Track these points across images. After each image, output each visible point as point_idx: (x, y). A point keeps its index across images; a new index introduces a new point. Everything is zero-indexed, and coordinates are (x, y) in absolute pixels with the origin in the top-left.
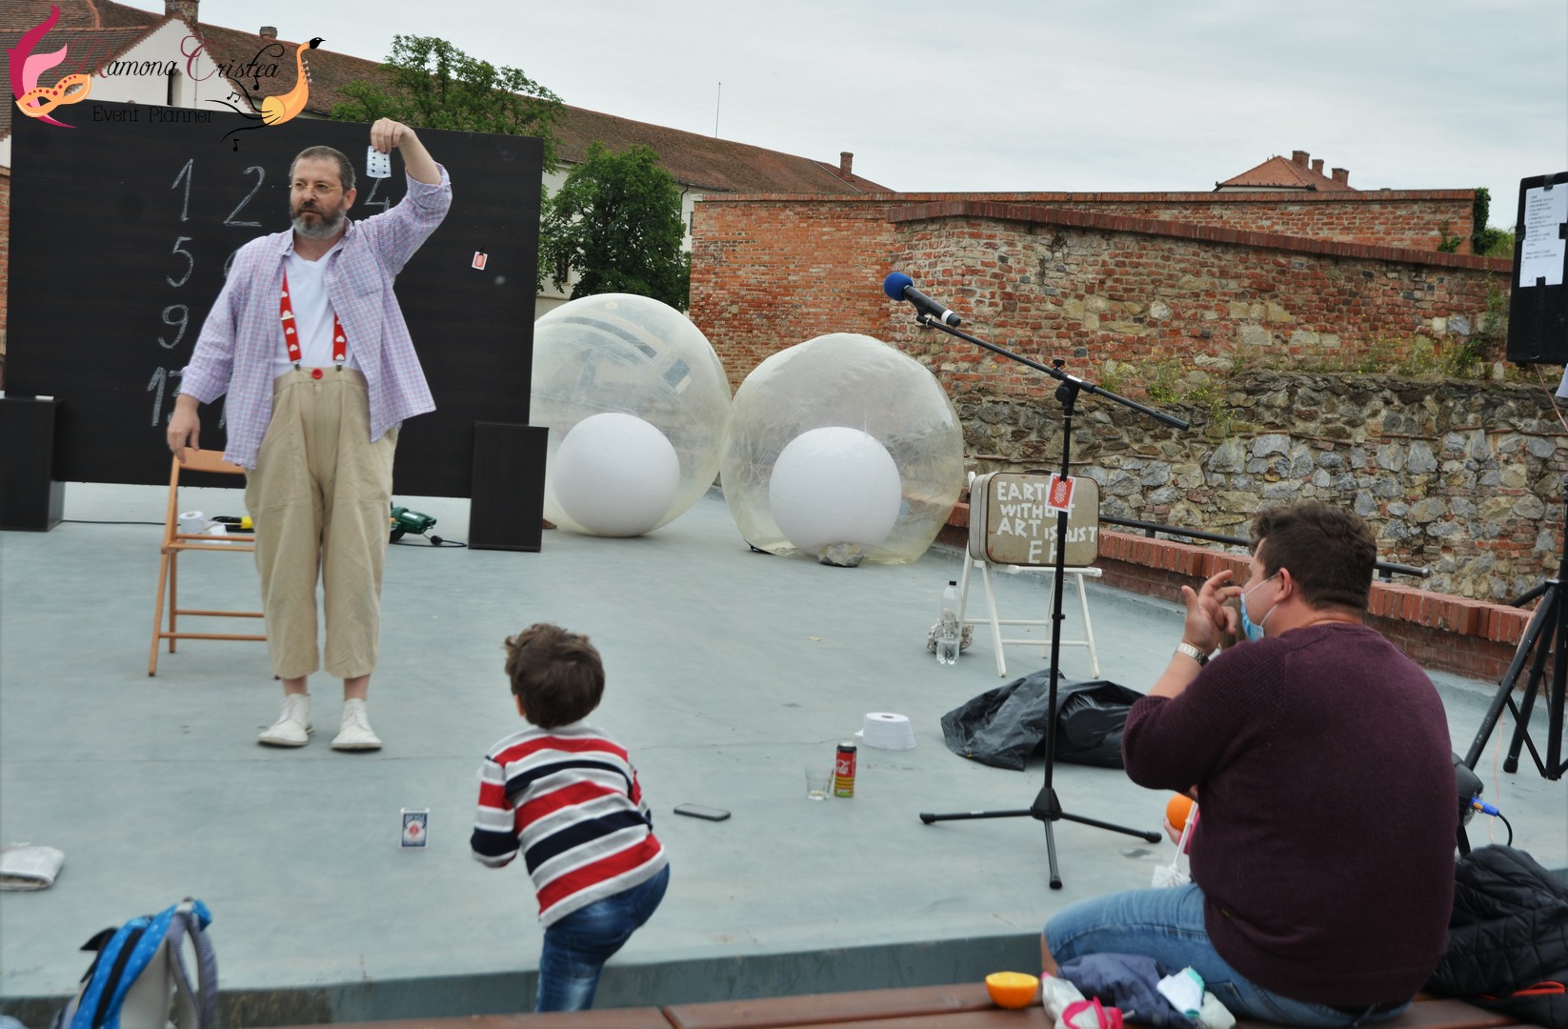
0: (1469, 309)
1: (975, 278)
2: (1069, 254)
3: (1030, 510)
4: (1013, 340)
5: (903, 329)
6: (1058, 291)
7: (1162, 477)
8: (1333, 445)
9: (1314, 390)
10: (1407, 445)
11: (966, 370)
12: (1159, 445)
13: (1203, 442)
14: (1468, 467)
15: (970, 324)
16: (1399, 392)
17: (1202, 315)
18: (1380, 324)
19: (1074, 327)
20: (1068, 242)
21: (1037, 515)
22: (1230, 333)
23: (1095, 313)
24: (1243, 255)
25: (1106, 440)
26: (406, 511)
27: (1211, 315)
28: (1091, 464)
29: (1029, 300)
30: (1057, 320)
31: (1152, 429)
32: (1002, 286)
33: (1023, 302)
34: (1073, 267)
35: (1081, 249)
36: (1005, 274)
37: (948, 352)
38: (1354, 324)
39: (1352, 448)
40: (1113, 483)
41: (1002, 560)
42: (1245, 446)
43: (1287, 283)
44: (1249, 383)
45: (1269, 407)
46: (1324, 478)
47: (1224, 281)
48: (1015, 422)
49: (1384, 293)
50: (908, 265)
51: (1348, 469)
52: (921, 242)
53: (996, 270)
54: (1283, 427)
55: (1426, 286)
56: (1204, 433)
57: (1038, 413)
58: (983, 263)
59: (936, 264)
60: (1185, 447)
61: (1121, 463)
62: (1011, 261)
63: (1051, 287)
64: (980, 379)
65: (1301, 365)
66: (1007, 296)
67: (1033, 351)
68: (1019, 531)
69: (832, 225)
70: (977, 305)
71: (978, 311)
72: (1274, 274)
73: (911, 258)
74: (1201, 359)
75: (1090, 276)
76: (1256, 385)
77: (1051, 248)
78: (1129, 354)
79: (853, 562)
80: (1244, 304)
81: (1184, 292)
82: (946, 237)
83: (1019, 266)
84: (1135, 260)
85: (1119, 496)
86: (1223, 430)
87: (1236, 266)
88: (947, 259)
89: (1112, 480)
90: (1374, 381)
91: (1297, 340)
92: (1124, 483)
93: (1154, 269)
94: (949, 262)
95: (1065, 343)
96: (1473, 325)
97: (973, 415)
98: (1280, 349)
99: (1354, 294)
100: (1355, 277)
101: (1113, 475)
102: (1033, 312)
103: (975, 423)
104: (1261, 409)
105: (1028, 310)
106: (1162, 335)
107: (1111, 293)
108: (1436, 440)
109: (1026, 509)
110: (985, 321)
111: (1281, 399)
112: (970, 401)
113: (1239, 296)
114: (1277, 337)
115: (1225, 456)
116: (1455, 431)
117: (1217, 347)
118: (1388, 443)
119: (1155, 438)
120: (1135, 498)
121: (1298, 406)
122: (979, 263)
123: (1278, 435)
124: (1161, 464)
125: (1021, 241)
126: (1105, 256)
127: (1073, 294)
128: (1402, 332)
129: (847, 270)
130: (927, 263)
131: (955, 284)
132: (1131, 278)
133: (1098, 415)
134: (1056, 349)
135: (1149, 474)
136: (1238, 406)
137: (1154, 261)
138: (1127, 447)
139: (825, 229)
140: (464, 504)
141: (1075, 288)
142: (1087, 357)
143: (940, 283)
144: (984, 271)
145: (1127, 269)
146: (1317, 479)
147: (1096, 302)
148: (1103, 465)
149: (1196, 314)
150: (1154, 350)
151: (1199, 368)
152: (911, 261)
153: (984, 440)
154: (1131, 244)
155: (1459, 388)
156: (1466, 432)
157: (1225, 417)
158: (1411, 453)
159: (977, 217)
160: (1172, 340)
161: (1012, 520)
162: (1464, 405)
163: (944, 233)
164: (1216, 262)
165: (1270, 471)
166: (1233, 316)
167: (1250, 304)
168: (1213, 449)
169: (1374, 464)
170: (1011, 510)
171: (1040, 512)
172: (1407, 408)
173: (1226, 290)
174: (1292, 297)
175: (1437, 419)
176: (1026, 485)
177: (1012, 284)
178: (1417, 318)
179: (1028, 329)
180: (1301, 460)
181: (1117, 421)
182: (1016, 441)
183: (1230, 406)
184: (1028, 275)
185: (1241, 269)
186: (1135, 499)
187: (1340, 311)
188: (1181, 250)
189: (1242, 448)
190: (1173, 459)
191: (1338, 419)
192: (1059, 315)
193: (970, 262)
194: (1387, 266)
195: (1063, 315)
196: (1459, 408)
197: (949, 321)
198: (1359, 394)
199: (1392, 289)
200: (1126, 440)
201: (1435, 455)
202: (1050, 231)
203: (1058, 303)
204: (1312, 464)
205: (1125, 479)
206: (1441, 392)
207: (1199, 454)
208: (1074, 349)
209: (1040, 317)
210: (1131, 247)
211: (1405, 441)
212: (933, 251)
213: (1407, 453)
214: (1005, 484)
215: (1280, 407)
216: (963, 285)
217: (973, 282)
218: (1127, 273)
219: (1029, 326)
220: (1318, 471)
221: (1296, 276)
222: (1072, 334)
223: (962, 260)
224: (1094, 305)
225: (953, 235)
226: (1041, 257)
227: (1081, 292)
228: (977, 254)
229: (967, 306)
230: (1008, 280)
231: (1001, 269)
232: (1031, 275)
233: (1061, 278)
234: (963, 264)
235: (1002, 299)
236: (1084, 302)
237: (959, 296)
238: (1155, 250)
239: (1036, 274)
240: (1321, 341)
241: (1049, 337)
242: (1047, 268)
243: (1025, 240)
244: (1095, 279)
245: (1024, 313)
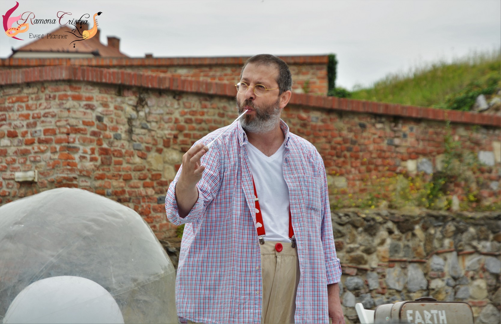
0: (431, 153)
1: (78, 136)
4: (110, 191)
6: (143, 146)
8: (355, 271)
10: (404, 268)
14: (448, 284)
15: (75, 178)
16: (397, 223)
18: (372, 167)
19: (157, 177)
20: (149, 103)
23: (171, 164)
29: (121, 155)
30: (144, 172)
32: (100, 143)
33: (117, 157)
34: (154, 124)
35: (159, 109)
36: (102, 132)
38: (355, 167)
39: (369, 272)
46: (350, 299)
49: (374, 142)
51: (367, 290)
52: (16, 104)
53: (94, 129)
55: (401, 134)
58: (84, 123)
59: (35, 124)
62: (106, 121)
63: (138, 143)
66: (104, 152)
70: (81, 161)
71: (82, 166)
75: (166, 132)
77: (136, 108)
82: (46, 99)
83: (112, 125)
84: (199, 117)
88: (49, 119)
90: (379, 214)
94: (51, 122)
95: (150, 192)
96: (434, 166)
99: (354, 142)
100: (354, 128)
102: (125, 165)
105: (120, 163)
107: (183, 146)
108: (424, 263)
116: (438, 254)
118: (392, 267)
122: (81, 122)
125: (113, 101)
126: (177, 115)
127: (154, 148)
128: (388, 173)
131: (59, 142)
134: (143, 197)
141: (155, 144)
143: (40, 142)
144: (85, 130)
145: (194, 125)
146: (346, 301)
147: (172, 155)
154: (195, 103)
155: (437, 218)
156: (445, 254)
158: (409, 274)
159: (78, 82)
162: (441, 232)
163: (43, 96)
169: (384, 286)
172: (404, 236)
175: (425, 245)
176: (426, 312)
177: (107, 141)
178: (398, 161)
184: (119, 132)
187: (345, 156)
191: (358, 248)
192: (145, 167)
193: (73, 122)
194: (375, 118)
195: (147, 167)
196: (439, 235)
198: (371, 226)
199: (380, 137)
201: (425, 275)
202: (134, 93)
203: (143, 157)
206: (425, 222)
208: (157, 196)
209: (130, 169)
210: (196, 106)
211: (404, 264)
212: (31, 113)
213: (406, 274)
214: (411, 311)
216: (68, 143)
217: (76, 139)
218: (194, 129)
219: (122, 177)
220: (346, 294)
221: (314, 128)
222: (155, 184)
223: (66, 121)
224: (170, 158)
225: (54, 97)
226: (129, 116)
227: (160, 146)
228: (79, 115)
229: (74, 161)
230: (104, 137)
231: (98, 127)
232: (122, 132)
233: (144, 135)
234: (68, 124)
235: (100, 154)
236: (162, 155)
237: (67, 152)
238: (213, 108)
239: (126, 131)
240: (334, 182)
241: (138, 187)
242: (134, 126)
243: (115, 101)
244: (170, 134)
245: (117, 166)
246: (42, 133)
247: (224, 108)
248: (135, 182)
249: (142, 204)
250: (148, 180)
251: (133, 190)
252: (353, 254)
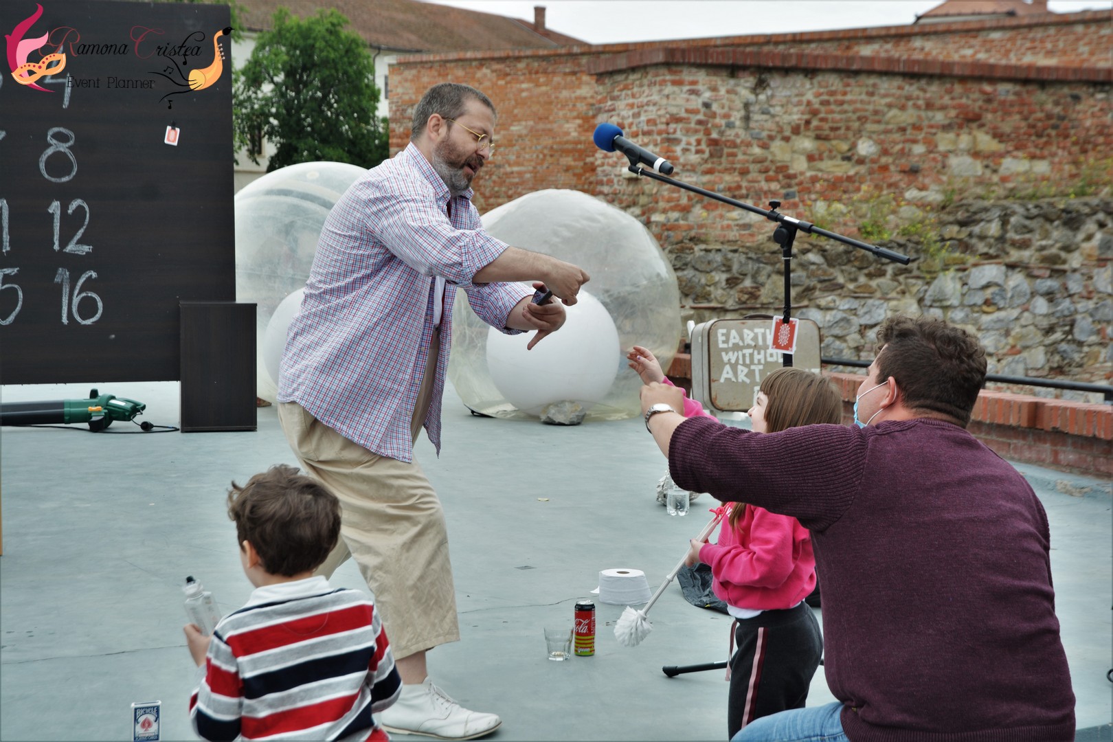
1: (680, 126)
2: (773, 96)
3: (751, 355)
4: (722, 186)
5: (610, 182)
6: (764, 134)
7: (879, 315)
8: (1048, 273)
9: (1028, 218)
11: (677, 220)
12: (874, 283)
13: (918, 277)
16: (1110, 214)
17: (910, 150)
18: (1090, 147)
19: (782, 169)
20: (772, 84)
21: (759, 360)
22: (939, 166)
23: (802, 154)
24: (948, 86)
25: (821, 281)
26: (113, 398)
27: (919, 149)
28: (806, 307)
29: (734, 145)
30: (765, 164)
31: (866, 268)
32: (707, 132)
33: (730, 147)
34: (778, 109)
35: (785, 90)
36: (711, 120)
37: (657, 202)
38: (1063, 149)
39: (1068, 274)
40: (830, 324)
41: (727, 408)
42: (961, 278)
43: (995, 111)
44: (961, 215)
45: (982, 238)
46: (1041, 305)
47: (930, 114)
48: (729, 269)
49: (1093, 116)
50: (611, 117)
51: (1065, 295)
52: (624, 92)
53: (701, 117)
54: (997, 257)
56: (919, 268)
57: (750, 258)
58: (687, 111)
59: (639, 114)
60: (900, 284)
61: (837, 303)
62: (715, 107)
63: (757, 131)
64: (690, 228)
65: (1011, 194)
66: (713, 143)
67: (742, 197)
68: (742, 377)
69: (530, 81)
70: (685, 153)
71: (686, 159)
72: (980, 103)
73: (614, 110)
74: (912, 194)
75: (795, 117)
76: (969, 217)
77: (754, 90)
78: (838, 194)
79: (575, 420)
80: (951, 136)
81: (890, 127)
82: (649, 86)
83: (723, 111)
84: (839, 97)
85: (837, 337)
86: (937, 263)
87: (941, 98)
88: (650, 108)
89: (829, 321)
90: (1086, 204)
91: (1007, 169)
92: (842, 324)
93: (859, 106)
94: (652, 111)
95: (774, 186)
97: (686, 264)
98: (990, 179)
99: (1062, 118)
100: (1062, 101)
101: (830, 316)
102: (740, 157)
103: (689, 273)
104: (974, 241)
105: (734, 155)
106: (871, 172)
107: (817, 132)
109: (747, 355)
110: (692, 169)
111: (994, 229)
112: (682, 250)
113: (946, 128)
114: (987, 167)
115: (941, 291)
117: (927, 181)
118: (1104, 266)
119: (870, 276)
120: (853, 338)
121: (1011, 235)
122: (683, 110)
123: (993, 266)
124: (877, 302)
125: (724, 84)
126: (810, 96)
127: (779, 137)
129: (549, 126)
130: (631, 113)
131: (660, 133)
132: (837, 116)
133: (812, 257)
134: (766, 193)
135: (866, 313)
136: (951, 239)
137: (860, 98)
138: (842, 287)
139: (524, 86)
140: (172, 389)
141: (781, 131)
142: (797, 199)
143: (644, 133)
144: (688, 119)
145: (833, 107)
146: (1035, 307)
147: (803, 143)
148: (819, 307)
149: (903, 150)
150: (864, 187)
151: (909, 203)
152: (613, 113)
153: (698, 289)
154: (834, 82)
157: (939, 250)
159: (678, 64)
160: (881, 176)
161: (734, 367)
163: (645, 81)
164: (921, 94)
165: (987, 302)
166: (942, 148)
167: (958, 135)
168: (928, 283)
169: (1091, 289)
170: (732, 357)
171: (761, 357)
173: (933, 122)
174: (1000, 125)
176: (746, 331)
177: (717, 130)
179: (736, 174)
180: (1018, 289)
181: (831, 261)
182: (731, 288)
183: (943, 240)
184: (732, 119)
185: (946, 100)
186: (854, 340)
187: (1049, 136)
188: (886, 86)
189: (957, 281)
190: (890, 296)
191: (1052, 246)
192: (767, 158)
193: (674, 110)
194: (1095, 87)
195: (770, 158)
197: (661, 169)
198: (1072, 219)
199: (1101, 110)
200: (841, 280)
202: (752, 74)
203: (765, 146)
204: (1028, 292)
205: (843, 319)
207: (915, 290)
208: (783, 191)
209: (747, 161)
210: (835, 85)
212: (635, 101)
214: (724, 331)
215: (992, 237)
216: (668, 134)
217: (678, 130)
218: (832, 112)
219: (737, 171)
220: (1035, 299)
221: (1003, 103)
222: (781, 177)
223: (666, 109)
224: (801, 146)
225: (655, 84)
226: (745, 101)
227: (787, 133)
228: (680, 101)
229: (675, 154)
230: (713, 126)
231: (705, 115)
232: (736, 119)
233: (766, 121)
234: (667, 113)
235: (708, 145)
236: (790, 143)
237: (666, 144)
238: (859, 86)
239: (741, 118)
240: (1031, 167)
241: (758, 182)
242: (753, 112)
243: (728, 84)
244: (799, 119)
245: (731, 158)
246: (645, 124)
247: (874, 85)
248: (753, 175)
249: (764, 200)
250: (771, 173)
251: (752, 184)
252: (1045, 253)
